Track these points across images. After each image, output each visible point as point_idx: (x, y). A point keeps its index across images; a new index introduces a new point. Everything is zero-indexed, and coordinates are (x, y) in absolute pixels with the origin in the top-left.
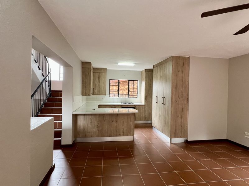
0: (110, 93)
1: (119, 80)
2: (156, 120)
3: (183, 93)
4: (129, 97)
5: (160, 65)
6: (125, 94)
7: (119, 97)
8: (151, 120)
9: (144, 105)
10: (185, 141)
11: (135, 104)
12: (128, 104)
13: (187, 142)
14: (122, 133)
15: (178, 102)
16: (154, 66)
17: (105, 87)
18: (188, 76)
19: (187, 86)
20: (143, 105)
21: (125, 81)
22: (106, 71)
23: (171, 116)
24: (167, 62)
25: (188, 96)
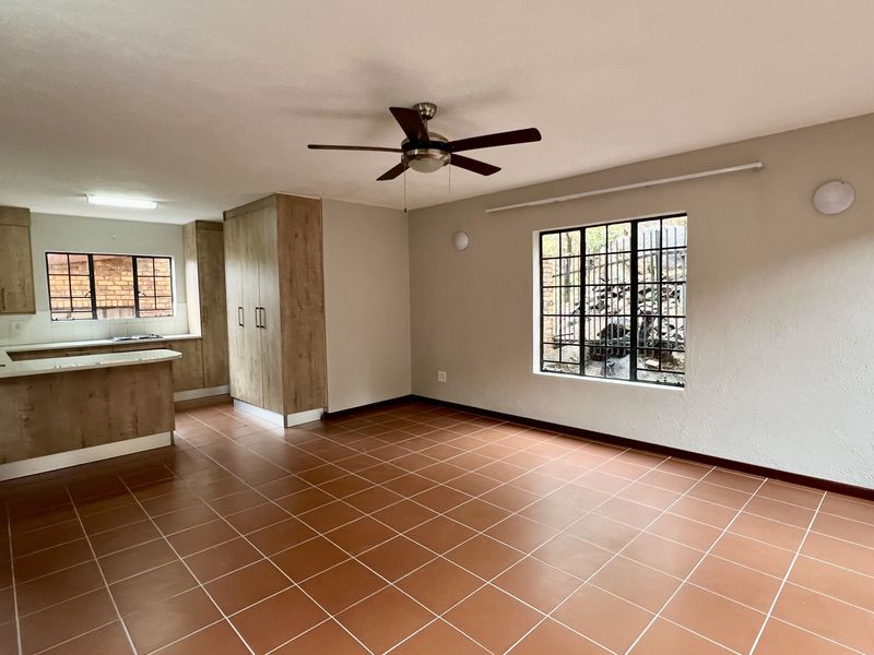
0: (54, 305)
1: (90, 256)
2: (241, 378)
3: (311, 295)
4: (138, 316)
5: (244, 213)
6: (118, 307)
7: (95, 317)
8: (228, 382)
9: (201, 339)
10: (322, 418)
11: (165, 337)
12: (136, 338)
13: (326, 417)
14: (131, 429)
15: (297, 318)
16: (224, 213)
17: (28, 281)
18: (321, 249)
19: (319, 275)
20: (196, 340)
21: (114, 260)
22: (29, 219)
23: (283, 357)
24: (262, 208)
25: (323, 301)
